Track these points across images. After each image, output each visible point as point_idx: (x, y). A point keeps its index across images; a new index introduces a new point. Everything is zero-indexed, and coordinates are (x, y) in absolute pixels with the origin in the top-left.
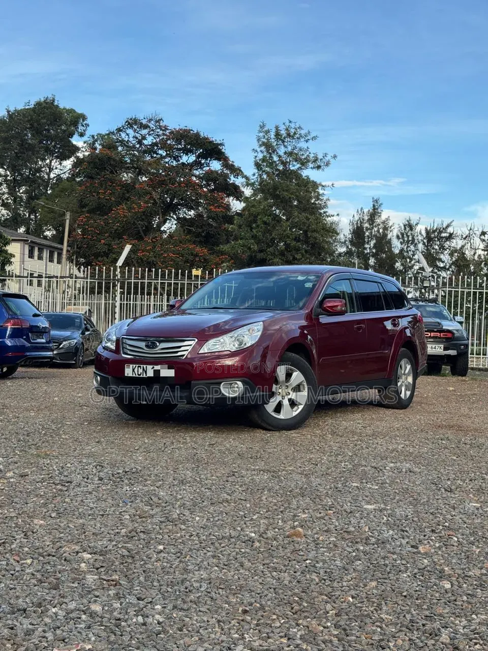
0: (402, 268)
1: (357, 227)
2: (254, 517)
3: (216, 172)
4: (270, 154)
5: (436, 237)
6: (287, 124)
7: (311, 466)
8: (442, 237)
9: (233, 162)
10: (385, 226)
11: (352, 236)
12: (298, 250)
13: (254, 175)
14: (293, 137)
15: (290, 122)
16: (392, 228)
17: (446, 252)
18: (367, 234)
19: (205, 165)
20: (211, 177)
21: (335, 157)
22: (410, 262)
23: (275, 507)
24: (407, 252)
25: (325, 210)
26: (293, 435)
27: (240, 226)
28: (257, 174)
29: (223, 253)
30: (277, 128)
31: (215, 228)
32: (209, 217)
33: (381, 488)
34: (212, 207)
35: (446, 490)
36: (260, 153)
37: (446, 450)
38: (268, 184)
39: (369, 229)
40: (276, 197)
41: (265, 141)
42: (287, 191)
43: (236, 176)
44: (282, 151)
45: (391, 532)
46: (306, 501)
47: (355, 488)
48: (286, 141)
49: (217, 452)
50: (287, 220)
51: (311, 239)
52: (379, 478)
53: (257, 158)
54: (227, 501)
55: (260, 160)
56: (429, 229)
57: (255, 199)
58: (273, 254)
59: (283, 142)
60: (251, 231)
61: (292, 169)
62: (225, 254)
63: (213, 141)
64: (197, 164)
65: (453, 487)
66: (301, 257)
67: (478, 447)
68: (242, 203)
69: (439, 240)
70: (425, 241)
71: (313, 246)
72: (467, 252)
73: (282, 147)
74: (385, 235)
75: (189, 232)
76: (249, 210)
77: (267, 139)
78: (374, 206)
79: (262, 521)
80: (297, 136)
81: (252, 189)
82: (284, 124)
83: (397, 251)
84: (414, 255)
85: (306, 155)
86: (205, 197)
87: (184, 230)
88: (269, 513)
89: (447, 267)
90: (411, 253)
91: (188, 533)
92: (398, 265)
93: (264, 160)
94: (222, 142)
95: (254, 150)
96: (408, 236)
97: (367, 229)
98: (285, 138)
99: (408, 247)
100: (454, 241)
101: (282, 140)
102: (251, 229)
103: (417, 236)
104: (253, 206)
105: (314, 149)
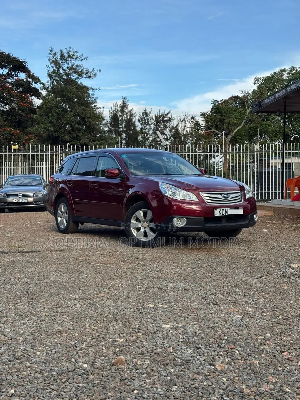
0: (142, 139)
1: (114, 114)
2: (83, 346)
3: (23, 80)
4: (58, 68)
5: (162, 120)
6: (68, 49)
7: (116, 292)
8: (165, 120)
9: (33, 74)
10: (131, 114)
11: (111, 121)
12: (79, 130)
13: (48, 82)
14: (72, 57)
15: (70, 48)
16: (135, 115)
17: (167, 129)
18: (120, 119)
19: (15, 76)
20: (19, 83)
21: (100, 71)
22: (147, 136)
23: (97, 334)
24: (145, 129)
25: (95, 104)
26: (97, 265)
27: (41, 116)
28: (50, 82)
29: (30, 133)
30: (61, 51)
31: (25, 117)
32: (19, 109)
33: (170, 306)
34: (21, 103)
35: (213, 304)
36: (51, 68)
37: (202, 268)
38: (58, 88)
39: (121, 116)
40: (63, 96)
41: (54, 60)
42: (70, 92)
43: (36, 83)
44: (65, 66)
45: (190, 351)
46: (120, 325)
47: (152, 309)
48: (68, 60)
49: (45, 285)
50: (71, 111)
51: (88, 123)
52: (166, 298)
53: (49, 71)
54: (60, 332)
55: (51, 72)
56: (157, 115)
57: (48, 98)
58: (63, 133)
59: (66, 61)
60: (48, 118)
61: (72, 78)
62: (32, 134)
63: (19, 60)
64: (9, 75)
65: (218, 301)
66: (81, 135)
67: (222, 264)
68: (41, 100)
69: (163, 122)
70: (155, 123)
71: (88, 127)
72: (179, 129)
73: (66, 64)
74: (131, 120)
75: (7, 120)
76: (46, 105)
77: (55, 59)
78: (123, 101)
79: (90, 350)
80: (75, 57)
81: (47, 91)
82: (66, 49)
83: (138, 129)
84: (149, 131)
85: (81, 69)
86: (16, 96)
87: (3, 118)
88: (94, 340)
89: (169, 138)
90: (147, 130)
91: (33, 370)
92: (140, 138)
93: (54, 72)
94: (25, 60)
95: (47, 66)
96: (145, 120)
97: (120, 116)
98: (67, 58)
99: (145, 126)
100: (172, 122)
101: (65, 59)
102: (48, 117)
103: (151, 120)
104: (49, 102)
105: (86, 65)
